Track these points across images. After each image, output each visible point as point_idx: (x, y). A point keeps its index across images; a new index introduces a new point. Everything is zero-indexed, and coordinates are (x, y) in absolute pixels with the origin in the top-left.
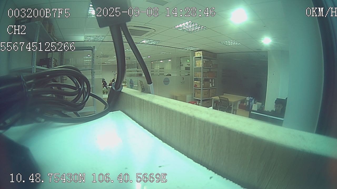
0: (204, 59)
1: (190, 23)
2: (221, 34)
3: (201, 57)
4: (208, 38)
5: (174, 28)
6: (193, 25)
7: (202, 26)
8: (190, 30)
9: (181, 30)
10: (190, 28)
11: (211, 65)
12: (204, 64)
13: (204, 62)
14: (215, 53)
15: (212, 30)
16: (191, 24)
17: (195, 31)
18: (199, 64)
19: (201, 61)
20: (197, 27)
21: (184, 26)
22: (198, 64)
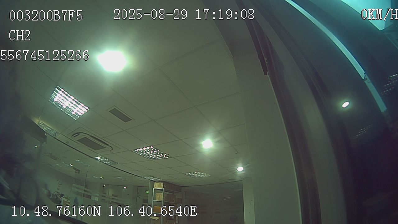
0: (165, 192)
1: (152, 148)
2: (186, 164)
3: (162, 189)
4: (171, 168)
5: (133, 151)
6: (155, 151)
7: (165, 154)
8: (150, 156)
9: (141, 155)
10: (151, 154)
11: (174, 199)
12: (166, 198)
13: (166, 196)
14: (180, 185)
15: (175, 158)
16: (152, 150)
17: (157, 159)
18: (159, 197)
19: (162, 195)
20: (159, 154)
21: (145, 151)
22: (157, 197)
